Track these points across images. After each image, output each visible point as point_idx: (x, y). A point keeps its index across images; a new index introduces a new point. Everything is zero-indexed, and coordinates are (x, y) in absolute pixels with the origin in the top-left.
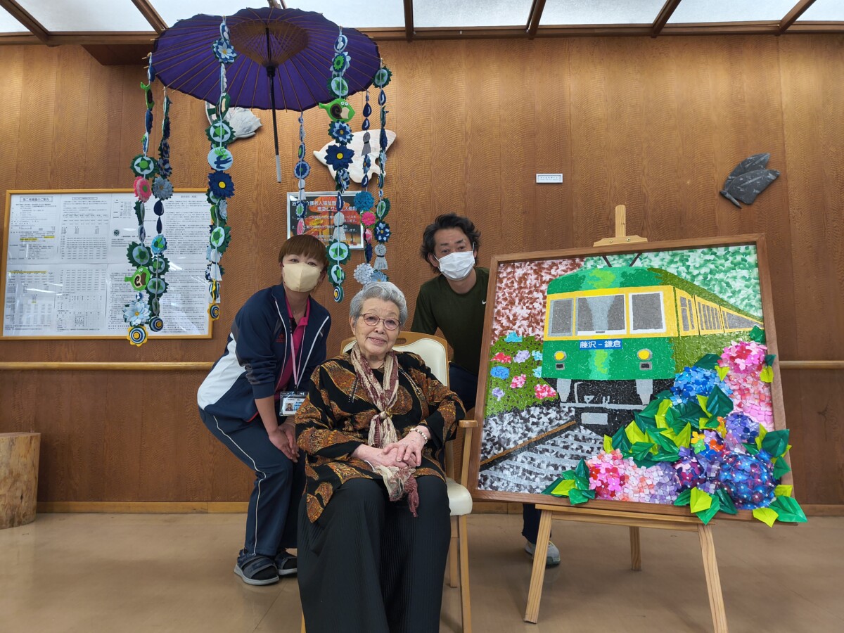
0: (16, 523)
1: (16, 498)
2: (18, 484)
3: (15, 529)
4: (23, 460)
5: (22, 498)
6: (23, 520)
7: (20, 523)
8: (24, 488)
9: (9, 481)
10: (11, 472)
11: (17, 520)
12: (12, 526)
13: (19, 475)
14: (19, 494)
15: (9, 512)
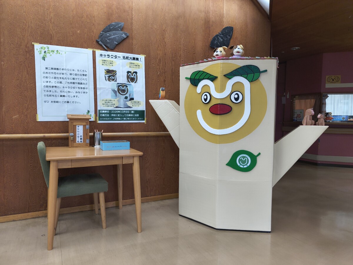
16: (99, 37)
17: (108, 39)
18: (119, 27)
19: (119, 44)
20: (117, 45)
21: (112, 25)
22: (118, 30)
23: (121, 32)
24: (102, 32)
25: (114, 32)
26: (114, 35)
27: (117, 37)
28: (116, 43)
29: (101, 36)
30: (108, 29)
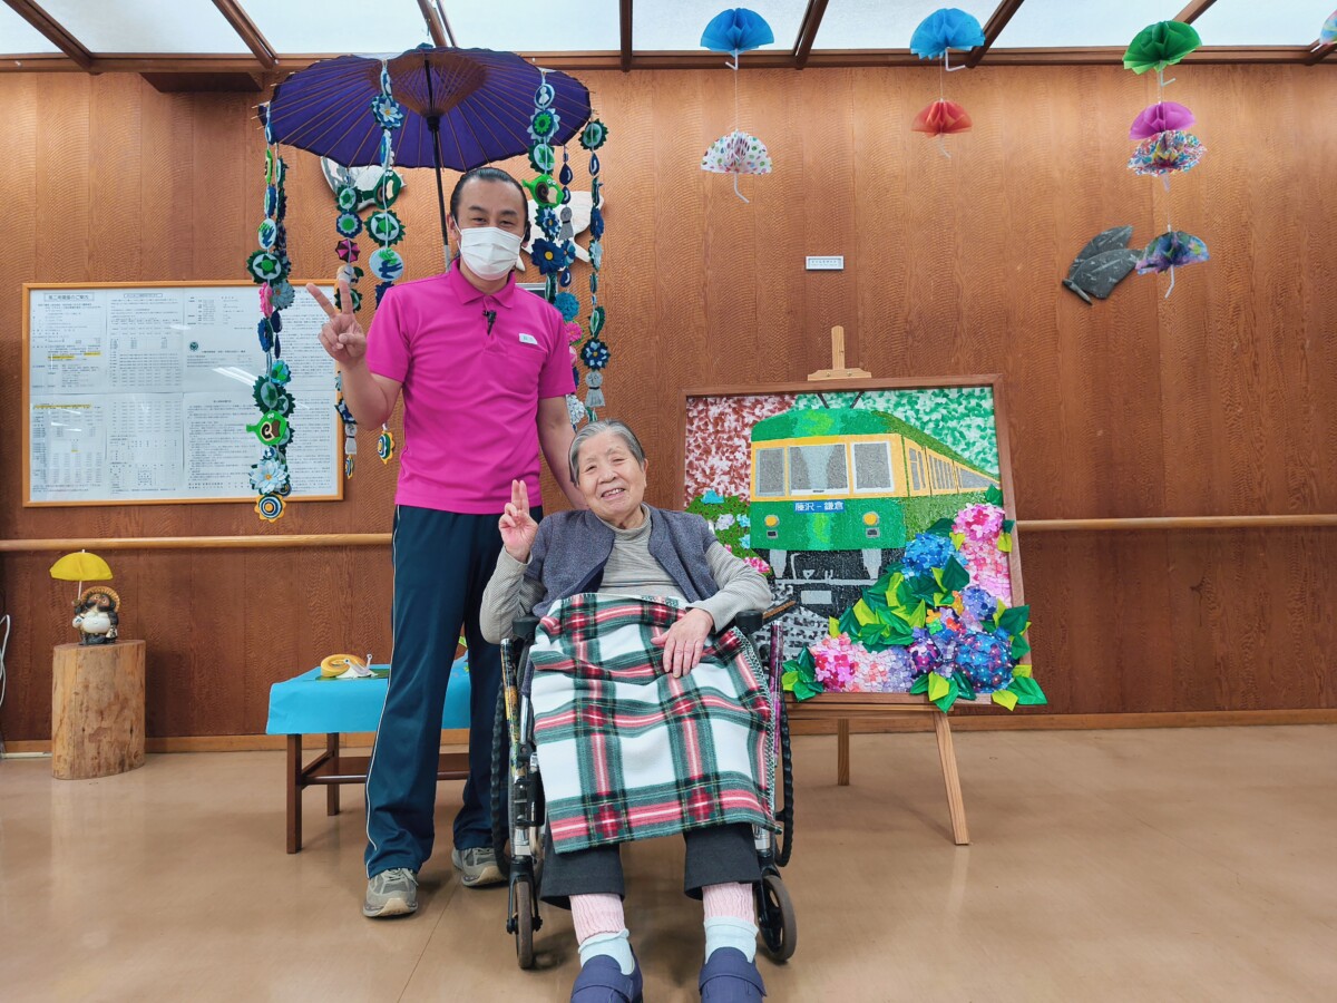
0: (127, 767)
1: (125, 731)
2: (126, 712)
3: (126, 775)
4: (130, 678)
5: (131, 731)
6: (135, 762)
7: (132, 767)
8: (134, 718)
9: (116, 708)
10: (117, 696)
11: (127, 762)
12: (122, 771)
13: (126, 700)
14: (128, 726)
15: (117, 751)
16: (1070, 273)
17: (1093, 275)
18: (1120, 239)
19: (1121, 281)
20: (1116, 284)
21: (1101, 237)
22: (1118, 247)
23: (1126, 250)
24: (1079, 258)
25: (1107, 253)
26: (1108, 261)
27: (1116, 264)
28: (1115, 281)
29: (1074, 269)
30: (1094, 248)
